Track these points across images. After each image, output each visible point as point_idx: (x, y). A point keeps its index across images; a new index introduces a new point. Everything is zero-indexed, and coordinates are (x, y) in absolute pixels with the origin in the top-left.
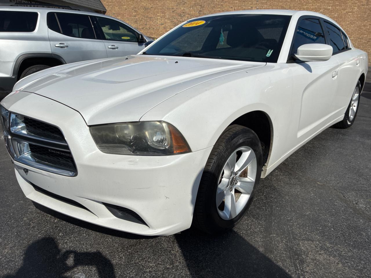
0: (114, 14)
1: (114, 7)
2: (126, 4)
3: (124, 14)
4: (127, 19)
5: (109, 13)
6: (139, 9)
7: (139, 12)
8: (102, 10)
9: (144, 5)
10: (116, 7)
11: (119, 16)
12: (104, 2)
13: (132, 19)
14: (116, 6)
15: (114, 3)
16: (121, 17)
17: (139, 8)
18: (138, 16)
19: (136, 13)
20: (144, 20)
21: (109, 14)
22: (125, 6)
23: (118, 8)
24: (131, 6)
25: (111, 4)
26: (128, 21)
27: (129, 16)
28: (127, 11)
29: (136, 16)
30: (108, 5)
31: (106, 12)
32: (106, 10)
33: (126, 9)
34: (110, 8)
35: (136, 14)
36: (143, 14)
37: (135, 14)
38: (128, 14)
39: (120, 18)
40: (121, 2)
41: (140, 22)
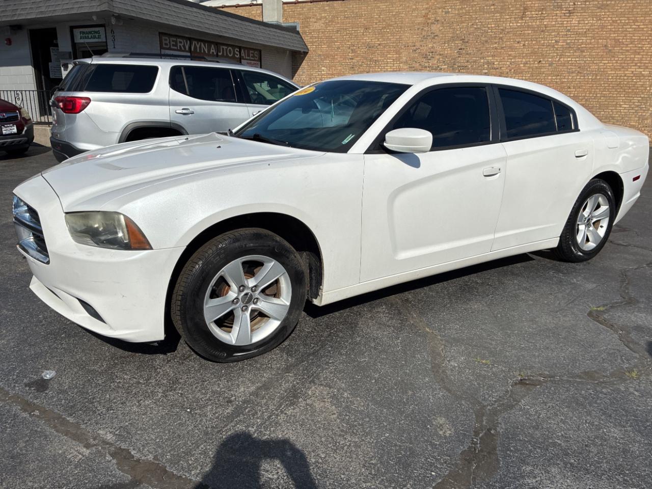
0: (320, 55)
1: (321, 45)
2: (340, 40)
3: (334, 56)
4: (338, 64)
5: (312, 54)
6: (359, 47)
7: (359, 52)
8: (302, 50)
9: (368, 41)
10: (324, 45)
11: (327, 59)
12: (306, 38)
13: (346, 63)
14: (324, 43)
15: (321, 38)
16: (330, 61)
17: (360, 45)
18: (356, 59)
19: (353, 54)
20: (365, 65)
21: (312, 55)
22: (338, 44)
23: (326, 46)
24: (347, 43)
25: (317, 40)
26: (340, 66)
27: (342, 59)
28: (340, 50)
29: (352, 59)
30: (312, 42)
31: (308, 53)
32: (309, 50)
33: (338, 48)
34: (314, 47)
35: (353, 56)
36: (364, 55)
37: (352, 56)
38: (341, 56)
39: (328, 61)
40: (332, 36)
41: (359, 68)
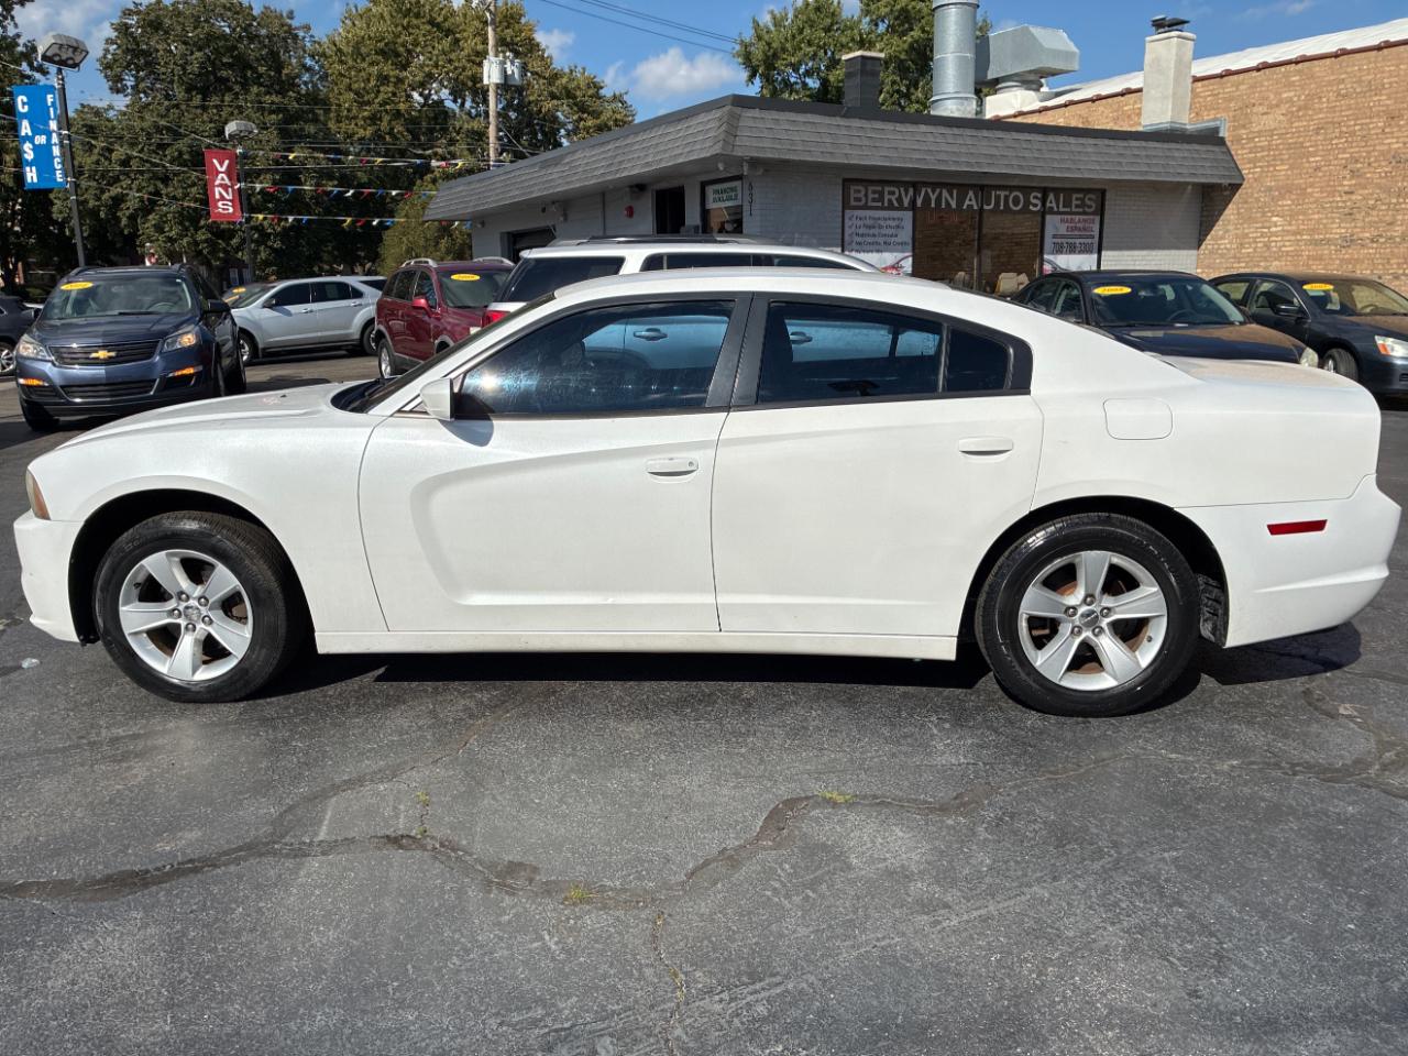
0: (1270, 189)
1: (1275, 166)
2: (1323, 150)
3: (1305, 189)
4: (1315, 205)
5: (1251, 187)
6: (1369, 164)
7: (1369, 175)
8: (1225, 182)
9: (1396, 146)
10: (1282, 164)
11: (1287, 196)
12: (1240, 152)
13: (1334, 205)
14: (1282, 160)
15: (1276, 149)
16: (1293, 201)
17: (1372, 159)
18: (1361, 192)
19: (1354, 182)
20: (1384, 207)
21: (1250, 191)
22: (1317, 159)
23: (1286, 167)
24: (1340, 156)
25: (1266, 153)
26: (1318, 213)
27: (1325, 195)
28: (1320, 174)
29: (1352, 193)
30: (1253, 161)
31: (1241, 185)
32: (1244, 179)
33: (1317, 169)
34: (1258, 170)
35: (1355, 185)
36: (1384, 181)
37: (1350, 186)
38: (1322, 187)
39: (1289, 202)
40: (1302, 143)
41: (1368, 214)
